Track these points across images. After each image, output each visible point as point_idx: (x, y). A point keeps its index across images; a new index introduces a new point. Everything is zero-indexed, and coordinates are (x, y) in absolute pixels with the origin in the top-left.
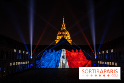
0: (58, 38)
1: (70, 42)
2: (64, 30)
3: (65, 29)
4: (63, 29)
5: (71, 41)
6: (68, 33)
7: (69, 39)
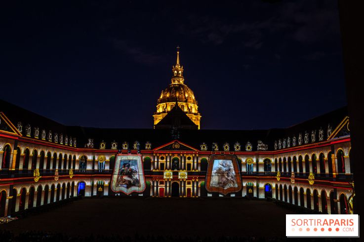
0: (160, 110)
1: (196, 120)
2: (180, 85)
3: (182, 82)
4: (176, 83)
5: (199, 117)
6: (190, 95)
7: (194, 111)
